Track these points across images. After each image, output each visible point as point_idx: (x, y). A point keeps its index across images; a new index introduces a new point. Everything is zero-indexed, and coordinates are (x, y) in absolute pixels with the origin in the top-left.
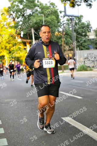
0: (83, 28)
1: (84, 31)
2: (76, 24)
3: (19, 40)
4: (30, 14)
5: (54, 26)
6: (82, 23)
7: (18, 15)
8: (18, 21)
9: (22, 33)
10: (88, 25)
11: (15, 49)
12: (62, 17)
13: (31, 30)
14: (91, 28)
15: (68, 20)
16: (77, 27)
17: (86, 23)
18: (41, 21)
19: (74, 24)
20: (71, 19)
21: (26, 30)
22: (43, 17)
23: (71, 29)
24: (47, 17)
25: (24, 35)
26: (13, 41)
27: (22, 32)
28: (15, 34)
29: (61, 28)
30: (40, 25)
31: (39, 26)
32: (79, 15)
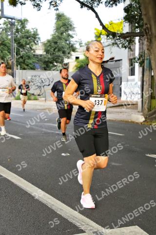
0: (27, 38)
1: (28, 42)
6: (27, 30)
10: (34, 34)
14: (39, 38)
15: (5, 24)
16: (19, 35)
17: (32, 30)
19: (14, 31)
20: (10, 22)
23: (10, 37)
32: (23, 19)
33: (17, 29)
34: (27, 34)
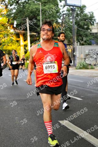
0: (85, 20)
1: (86, 23)
2: (77, 15)
3: (12, 31)
4: (25, 1)
5: (52, 17)
6: (85, 14)
7: (11, 2)
8: (11, 9)
9: (15, 23)
10: (90, 17)
11: (6, 41)
12: (61, 6)
13: (25, 19)
14: (95, 20)
15: (68, 10)
16: (79, 18)
17: (89, 14)
18: (37, 10)
19: (75, 15)
20: (72, 8)
21: (20, 20)
22: (41, 5)
24: (45, 6)
25: (17, 25)
26: (5, 31)
27: (15, 21)
28: (7, 23)
29: (60, 18)
30: (37, 15)
31: (35, 15)
32: (82, 5)
33: (77, 14)
34: (85, 17)
